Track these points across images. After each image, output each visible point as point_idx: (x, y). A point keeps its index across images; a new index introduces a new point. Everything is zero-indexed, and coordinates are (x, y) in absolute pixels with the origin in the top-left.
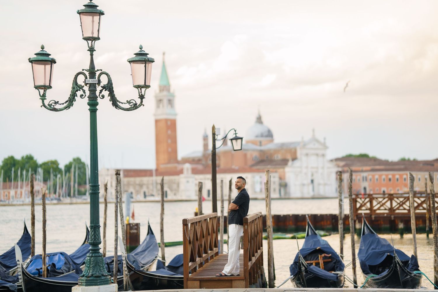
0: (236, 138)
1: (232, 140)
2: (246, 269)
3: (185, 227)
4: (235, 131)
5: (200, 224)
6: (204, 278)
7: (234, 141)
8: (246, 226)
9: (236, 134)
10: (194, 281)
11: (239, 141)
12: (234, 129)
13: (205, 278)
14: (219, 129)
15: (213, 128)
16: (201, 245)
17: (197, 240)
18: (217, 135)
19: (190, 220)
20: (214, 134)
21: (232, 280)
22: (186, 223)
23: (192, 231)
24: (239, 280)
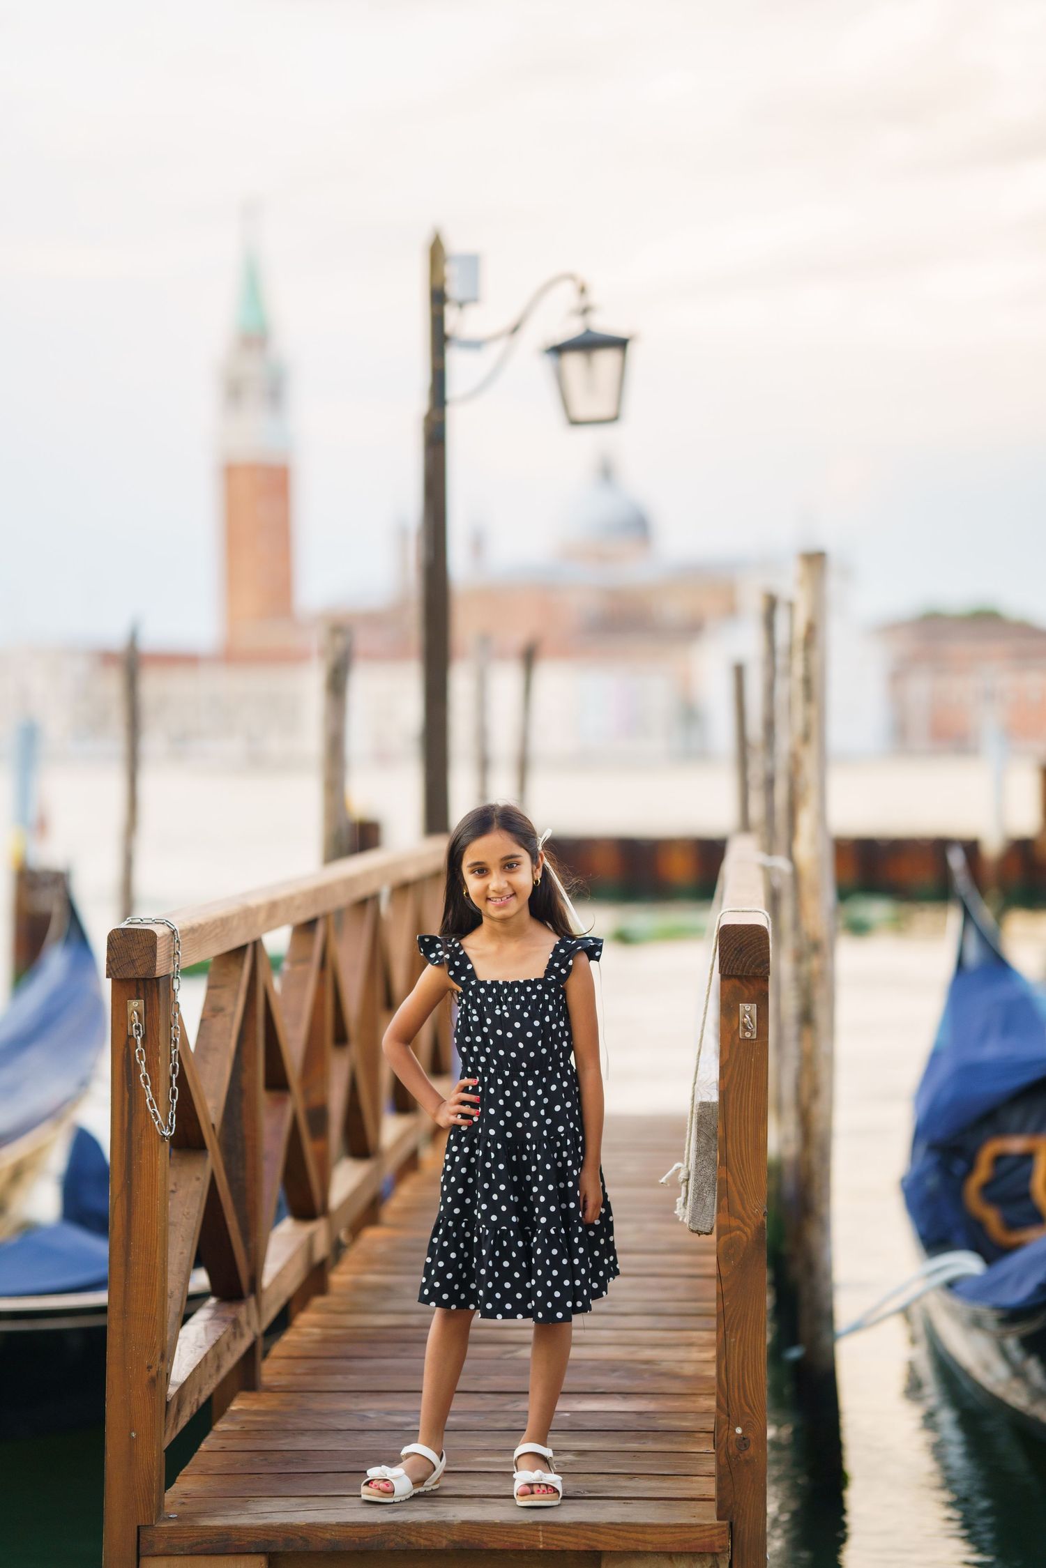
0: (588, 344)
1: (559, 350)
2: (743, 1442)
3: (136, 1005)
4: (583, 290)
5: (311, 942)
6: (312, 1527)
7: (573, 361)
8: (748, 1010)
9: (585, 311)
10: (206, 1554)
11: (606, 360)
12: (571, 277)
13: (325, 1527)
14: (472, 262)
15: (436, 253)
16: (318, 1117)
17: (277, 1081)
18: (461, 305)
19: (192, 930)
20: (438, 298)
21: (595, 1556)
22: (141, 972)
23: (218, 1024)
24: (670, 1555)
